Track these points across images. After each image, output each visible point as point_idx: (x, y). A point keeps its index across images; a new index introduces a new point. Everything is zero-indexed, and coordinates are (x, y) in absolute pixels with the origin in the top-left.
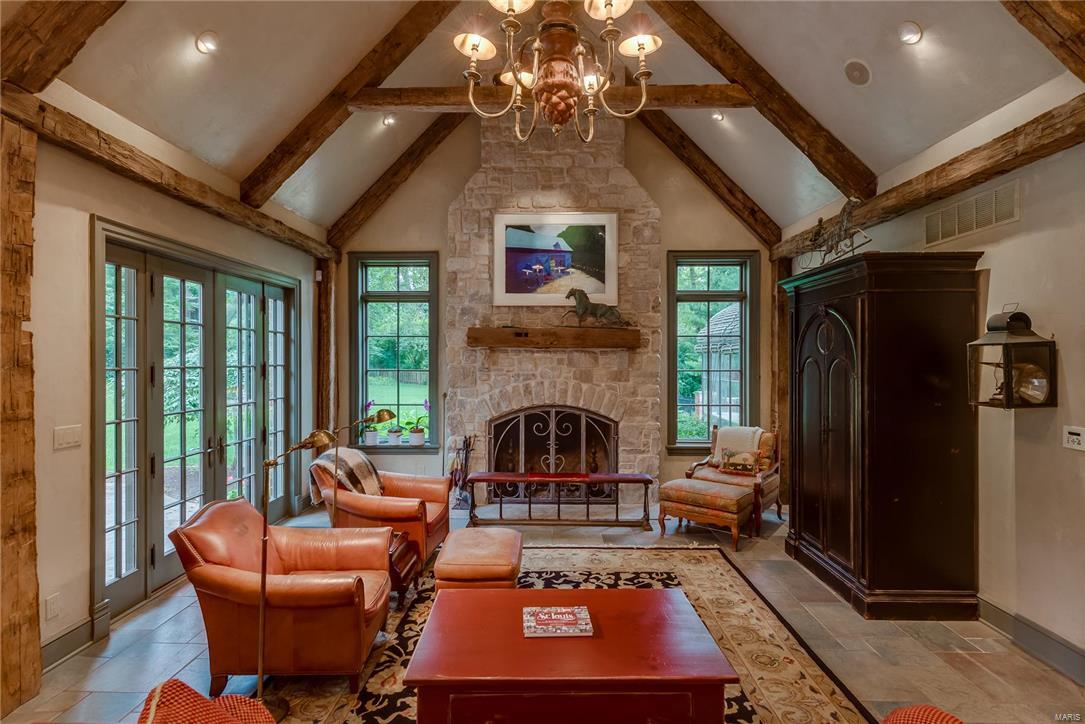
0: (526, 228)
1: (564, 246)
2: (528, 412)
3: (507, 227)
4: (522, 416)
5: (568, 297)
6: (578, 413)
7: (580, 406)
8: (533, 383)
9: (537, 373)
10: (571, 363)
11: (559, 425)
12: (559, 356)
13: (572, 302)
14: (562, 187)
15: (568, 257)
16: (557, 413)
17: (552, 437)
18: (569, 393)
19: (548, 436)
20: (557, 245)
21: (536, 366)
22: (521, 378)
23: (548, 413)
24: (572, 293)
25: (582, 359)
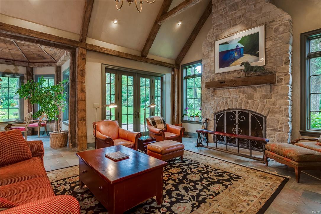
0: (226, 43)
1: (241, 46)
2: (228, 111)
3: (219, 45)
4: (225, 113)
6: (247, 112)
7: (248, 109)
8: (229, 100)
9: (231, 97)
10: (244, 92)
11: (239, 117)
12: (239, 89)
13: (243, 67)
15: (242, 49)
16: (239, 112)
17: (237, 121)
18: (243, 104)
19: (235, 121)
20: (238, 46)
21: (230, 94)
22: (225, 99)
23: (235, 112)
25: (249, 90)
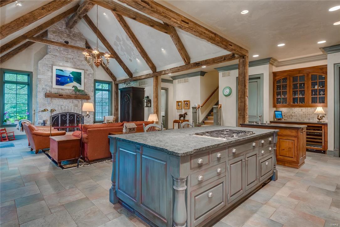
0: (62, 70)
1: (71, 76)
2: (61, 114)
3: (56, 69)
4: (60, 115)
5: (73, 87)
6: (74, 114)
7: (75, 112)
8: (63, 107)
9: (64, 105)
10: (73, 102)
11: (69, 117)
12: (69, 101)
13: (74, 88)
14: (71, 62)
15: (72, 79)
16: (69, 114)
17: (68, 120)
18: (72, 109)
20: (70, 75)
21: (64, 103)
22: (60, 106)
23: (67, 114)
24: (74, 87)
25: (75, 101)
